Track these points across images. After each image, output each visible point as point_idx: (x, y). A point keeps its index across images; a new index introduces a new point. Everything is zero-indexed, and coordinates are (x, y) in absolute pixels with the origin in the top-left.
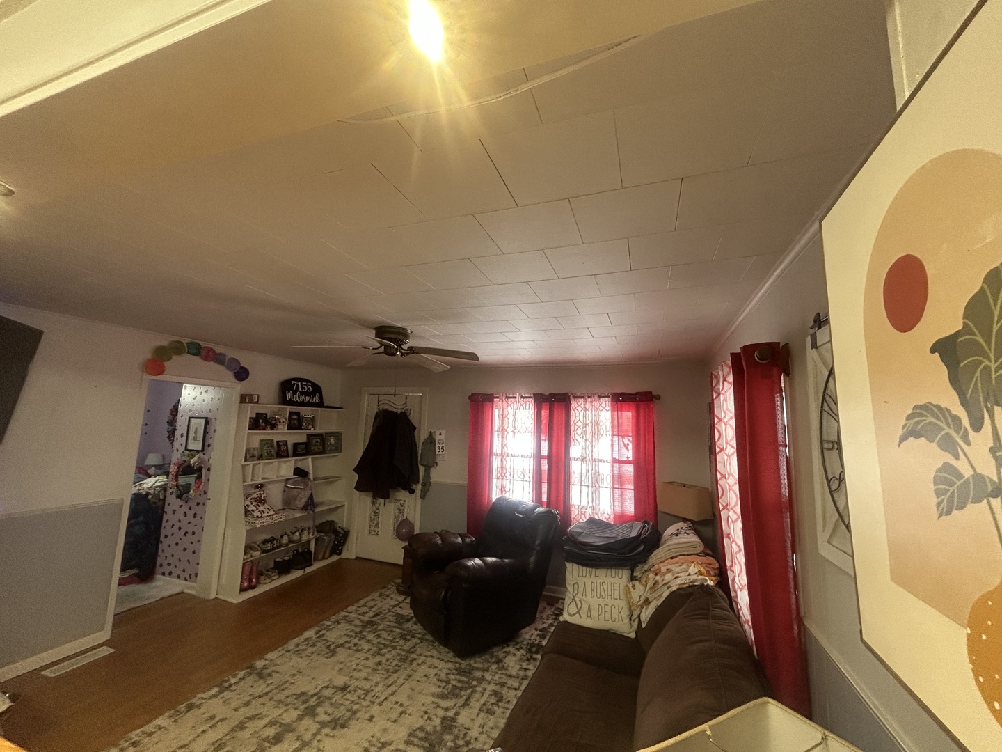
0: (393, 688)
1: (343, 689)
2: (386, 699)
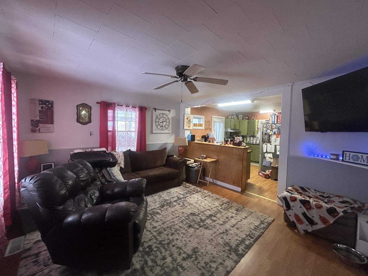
0: (172, 221)
1: (190, 226)
2: (177, 217)
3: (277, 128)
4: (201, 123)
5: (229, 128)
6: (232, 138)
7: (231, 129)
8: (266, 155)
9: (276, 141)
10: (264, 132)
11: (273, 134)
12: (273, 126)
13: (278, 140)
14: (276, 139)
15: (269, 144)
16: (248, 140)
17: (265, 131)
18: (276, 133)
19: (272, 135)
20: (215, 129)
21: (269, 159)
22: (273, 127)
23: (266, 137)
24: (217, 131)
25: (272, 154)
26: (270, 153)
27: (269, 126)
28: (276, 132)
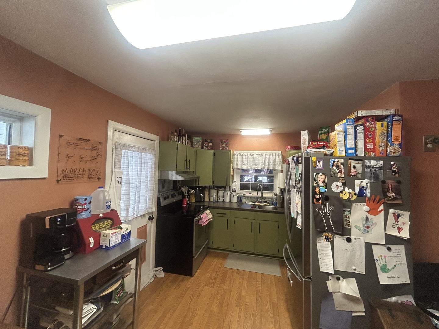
3: (369, 174)
4: (28, 142)
5: (172, 170)
6: (179, 194)
7: (178, 173)
8: (331, 284)
9: (368, 227)
10: (317, 191)
11: (355, 197)
12: (354, 167)
13: (375, 224)
14: (367, 218)
15: (339, 241)
16: (214, 197)
17: (321, 184)
18: (369, 195)
19: (349, 200)
20: (118, 176)
21: (345, 301)
22: (353, 170)
23: (328, 209)
24: (128, 183)
25: (354, 280)
26: (347, 275)
27: (337, 166)
28: (368, 192)
